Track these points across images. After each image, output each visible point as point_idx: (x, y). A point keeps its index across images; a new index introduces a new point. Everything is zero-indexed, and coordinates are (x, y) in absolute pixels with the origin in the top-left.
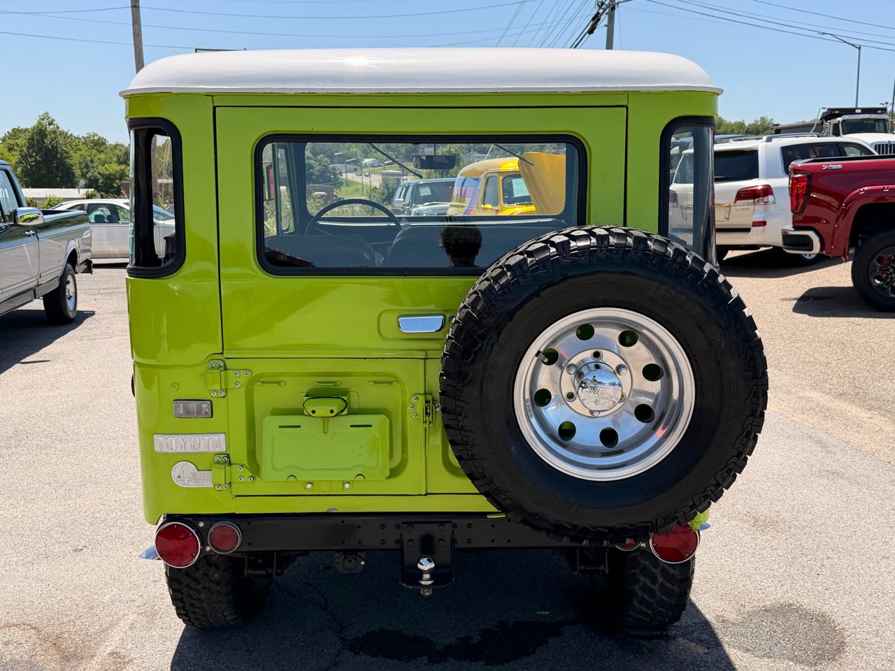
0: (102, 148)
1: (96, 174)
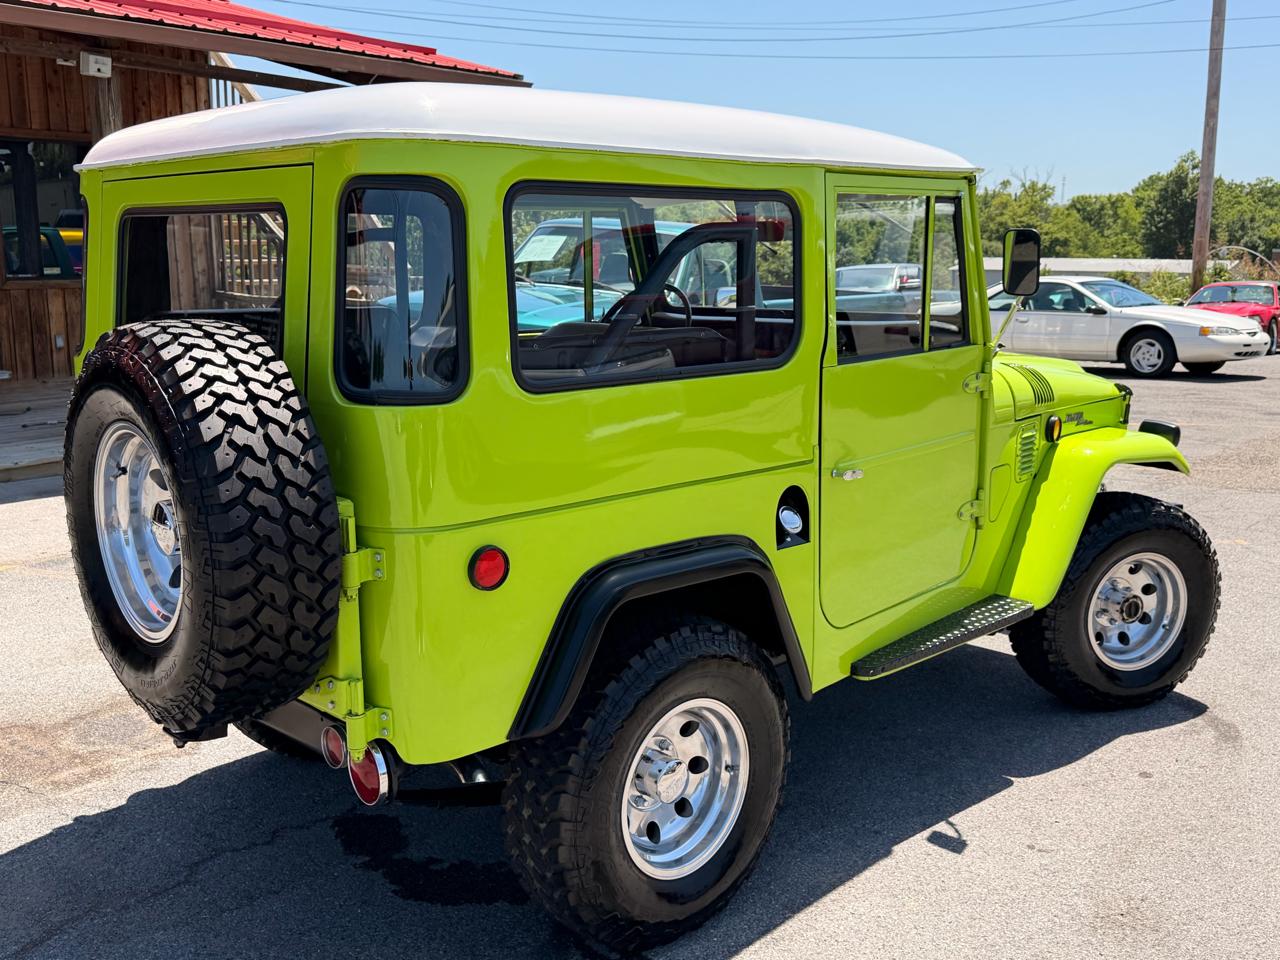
0: (1275, 200)
1: (1255, 238)
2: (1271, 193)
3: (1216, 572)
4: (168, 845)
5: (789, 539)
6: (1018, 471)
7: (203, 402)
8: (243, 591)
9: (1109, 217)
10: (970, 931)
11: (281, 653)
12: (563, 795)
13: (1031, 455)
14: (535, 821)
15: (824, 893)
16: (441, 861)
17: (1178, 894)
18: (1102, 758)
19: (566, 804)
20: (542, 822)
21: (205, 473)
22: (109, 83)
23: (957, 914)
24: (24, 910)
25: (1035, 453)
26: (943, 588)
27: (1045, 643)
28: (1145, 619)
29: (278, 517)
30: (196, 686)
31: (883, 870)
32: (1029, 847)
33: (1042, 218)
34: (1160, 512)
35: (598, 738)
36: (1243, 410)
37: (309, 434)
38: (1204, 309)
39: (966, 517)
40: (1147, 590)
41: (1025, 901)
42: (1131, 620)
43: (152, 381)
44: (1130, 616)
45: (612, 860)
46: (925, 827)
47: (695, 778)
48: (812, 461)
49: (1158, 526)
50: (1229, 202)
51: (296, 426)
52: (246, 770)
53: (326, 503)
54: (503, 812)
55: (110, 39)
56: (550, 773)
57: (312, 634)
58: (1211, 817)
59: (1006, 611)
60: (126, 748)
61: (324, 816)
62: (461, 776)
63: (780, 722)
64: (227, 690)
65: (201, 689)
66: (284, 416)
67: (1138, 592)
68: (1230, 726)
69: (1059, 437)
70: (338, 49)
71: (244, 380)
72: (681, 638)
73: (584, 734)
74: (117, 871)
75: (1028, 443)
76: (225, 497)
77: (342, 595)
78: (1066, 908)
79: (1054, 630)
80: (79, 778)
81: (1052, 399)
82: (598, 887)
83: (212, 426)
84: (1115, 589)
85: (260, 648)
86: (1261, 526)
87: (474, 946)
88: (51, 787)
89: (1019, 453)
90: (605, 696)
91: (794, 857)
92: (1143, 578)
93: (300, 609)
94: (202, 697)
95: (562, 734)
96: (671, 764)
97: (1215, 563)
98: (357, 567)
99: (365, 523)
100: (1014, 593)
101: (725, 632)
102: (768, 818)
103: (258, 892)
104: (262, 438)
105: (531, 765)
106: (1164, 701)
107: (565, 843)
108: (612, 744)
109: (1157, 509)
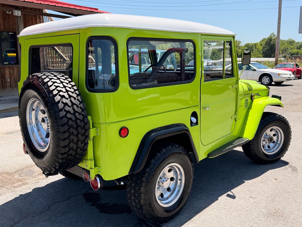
0: (293, 44)
1: (288, 53)
2: (291, 42)
3: (290, 131)
4: (43, 201)
5: (193, 124)
6: (245, 107)
7: (55, 92)
8: (66, 139)
9: (254, 48)
10: (238, 218)
11: (75, 154)
12: (142, 187)
13: (247, 103)
14: (135, 194)
15: (203, 210)
16: (109, 204)
17: (287, 208)
18: (265, 175)
19: (142, 189)
20: (136, 194)
21: (56, 110)
22: (20, 17)
23: (235, 214)
24: (8, 218)
25: (248, 103)
26: (228, 136)
27: (251, 148)
28: (274, 142)
29: (74, 120)
30: (54, 162)
31: (216, 204)
32: (250, 197)
33: (239, 49)
34: (277, 117)
35: (150, 173)
36: (289, 93)
37: (81, 100)
38: (278, 69)
39: (233, 118)
40: (274, 135)
41: (251, 210)
42: (271, 142)
43: (42, 87)
44: (270, 141)
45: (153, 202)
46: (225, 193)
47: (172, 182)
48: (198, 105)
49: (277, 120)
50: (282, 44)
51: (78, 98)
52: (60, 182)
53: (85, 117)
54: (127, 191)
55: (20, 6)
56: (138, 182)
57: (82, 149)
58: (293, 189)
59: (243, 141)
60: (31, 178)
61: (80, 193)
62: (117, 183)
63: (192, 168)
64: (62, 163)
65: (55, 163)
66: (75, 95)
67: (272, 136)
68: (295, 167)
69: (254, 99)
70: (75, 9)
71: (65, 87)
72: (169, 149)
73: (146, 172)
74: (31, 208)
75: (247, 100)
76: (61, 116)
77: (89, 139)
78: (261, 212)
79: (253, 145)
80: (20, 185)
81: (252, 90)
82: (150, 209)
83: (58, 98)
84: (267, 135)
85: (70, 153)
86: (296, 120)
87: (119, 224)
88: (13, 187)
89: (245, 103)
90: (151, 163)
91: (194, 201)
92: (273, 132)
93: (79, 143)
94: (55, 165)
95: (141, 172)
96: (166, 179)
97: (290, 129)
98: (92, 132)
99: (94, 122)
100: (244, 136)
101: (179, 147)
102: (189, 192)
103: (66, 212)
104: (70, 101)
105: (133, 180)
106: (279, 161)
107: (142, 199)
108: (153, 175)
109: (277, 116)
